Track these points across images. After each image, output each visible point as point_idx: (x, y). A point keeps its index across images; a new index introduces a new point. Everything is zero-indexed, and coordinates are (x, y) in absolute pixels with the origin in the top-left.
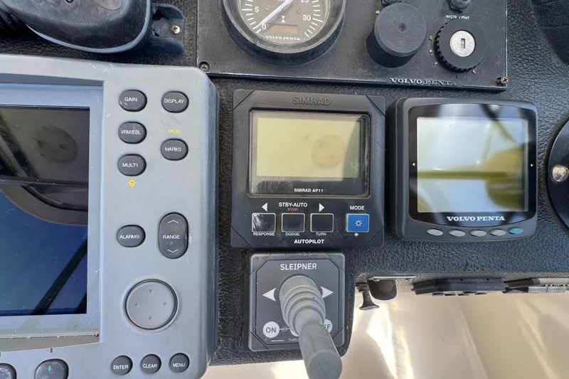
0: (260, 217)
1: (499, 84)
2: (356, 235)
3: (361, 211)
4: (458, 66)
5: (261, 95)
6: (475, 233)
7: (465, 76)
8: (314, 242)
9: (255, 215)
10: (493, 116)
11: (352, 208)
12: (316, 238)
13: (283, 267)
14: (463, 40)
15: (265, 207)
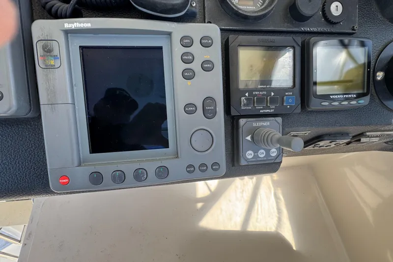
0: (245, 99)
1: (354, 30)
2: (288, 107)
3: (290, 95)
4: (334, 21)
5: (242, 38)
6: (343, 103)
7: (337, 26)
8: (269, 111)
9: (243, 98)
10: (345, 46)
11: (287, 94)
12: (270, 109)
13: (254, 125)
14: (337, 6)
15: (247, 94)
